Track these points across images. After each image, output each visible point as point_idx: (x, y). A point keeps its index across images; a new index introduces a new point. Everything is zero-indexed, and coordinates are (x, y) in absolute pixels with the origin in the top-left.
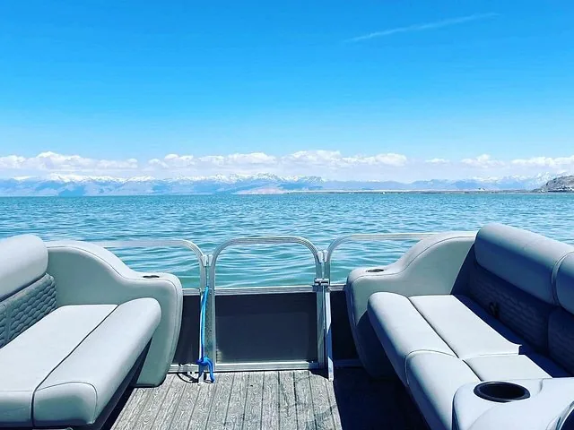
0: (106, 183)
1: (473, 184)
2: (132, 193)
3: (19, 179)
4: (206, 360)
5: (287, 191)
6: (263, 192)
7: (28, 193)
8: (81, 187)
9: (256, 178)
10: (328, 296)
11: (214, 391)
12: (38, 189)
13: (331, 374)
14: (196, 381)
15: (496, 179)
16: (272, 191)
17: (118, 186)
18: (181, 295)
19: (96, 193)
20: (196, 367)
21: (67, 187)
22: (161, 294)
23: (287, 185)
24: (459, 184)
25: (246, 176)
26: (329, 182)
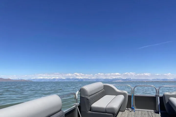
0: (87, 79)
1: (167, 79)
2: (92, 81)
3: (71, 78)
4: (133, 107)
5: (123, 81)
6: (118, 81)
7: (72, 81)
8: (82, 80)
9: (117, 78)
10: (159, 98)
11: (135, 113)
12: (74, 80)
13: (160, 113)
14: (131, 111)
15: (172, 78)
16: (120, 81)
17: (89, 79)
18: (128, 95)
19: (85, 81)
20: (131, 109)
21: (79, 80)
22: (124, 94)
23: (123, 80)
24: (163, 79)
25: (114, 78)
26: (133, 79)
